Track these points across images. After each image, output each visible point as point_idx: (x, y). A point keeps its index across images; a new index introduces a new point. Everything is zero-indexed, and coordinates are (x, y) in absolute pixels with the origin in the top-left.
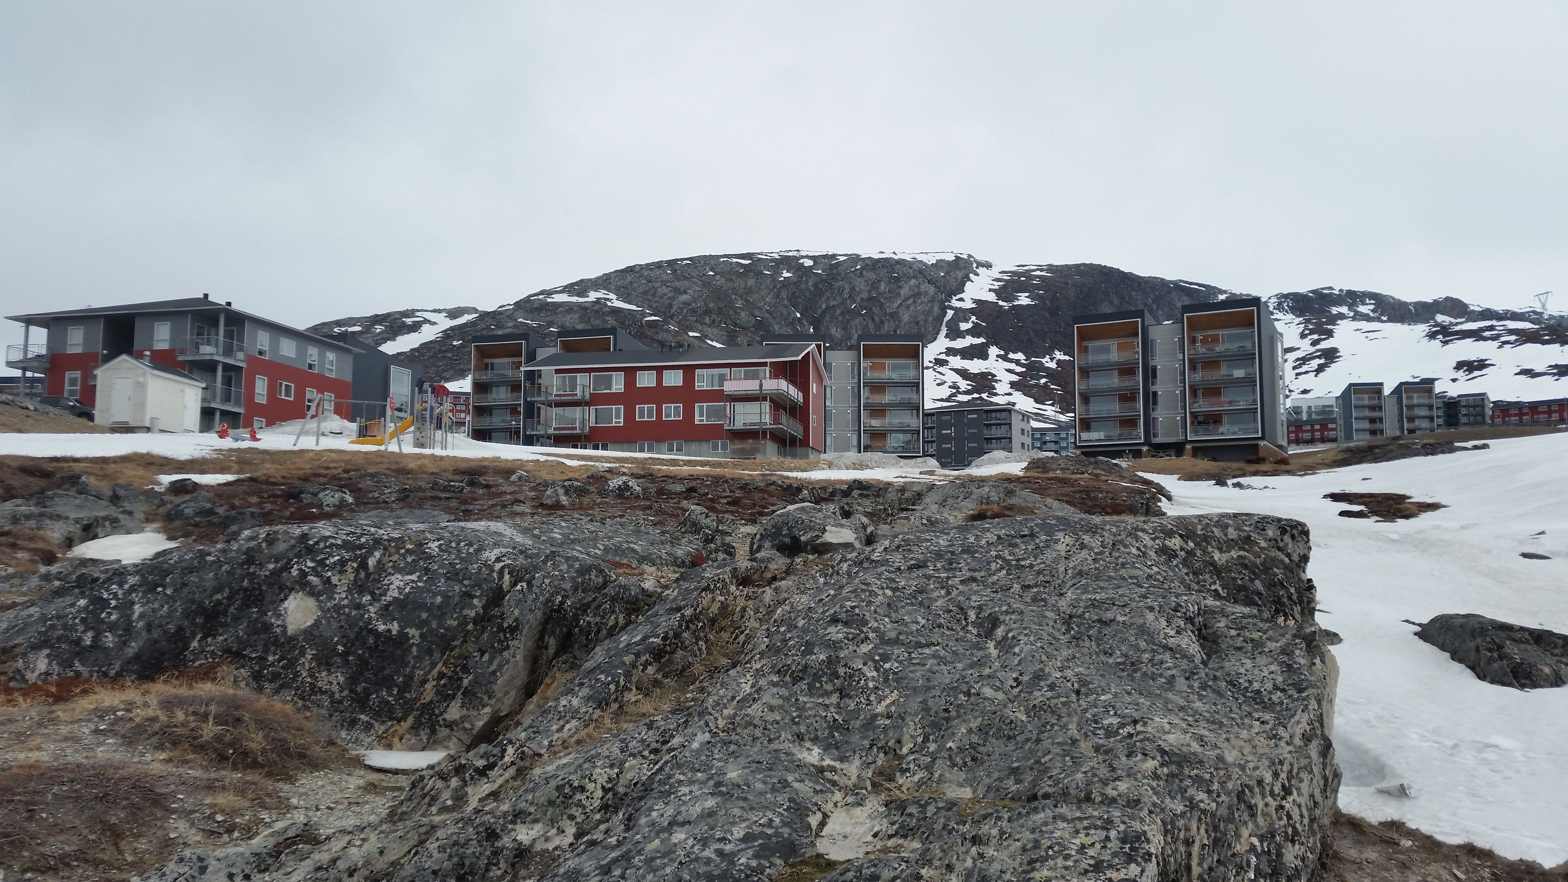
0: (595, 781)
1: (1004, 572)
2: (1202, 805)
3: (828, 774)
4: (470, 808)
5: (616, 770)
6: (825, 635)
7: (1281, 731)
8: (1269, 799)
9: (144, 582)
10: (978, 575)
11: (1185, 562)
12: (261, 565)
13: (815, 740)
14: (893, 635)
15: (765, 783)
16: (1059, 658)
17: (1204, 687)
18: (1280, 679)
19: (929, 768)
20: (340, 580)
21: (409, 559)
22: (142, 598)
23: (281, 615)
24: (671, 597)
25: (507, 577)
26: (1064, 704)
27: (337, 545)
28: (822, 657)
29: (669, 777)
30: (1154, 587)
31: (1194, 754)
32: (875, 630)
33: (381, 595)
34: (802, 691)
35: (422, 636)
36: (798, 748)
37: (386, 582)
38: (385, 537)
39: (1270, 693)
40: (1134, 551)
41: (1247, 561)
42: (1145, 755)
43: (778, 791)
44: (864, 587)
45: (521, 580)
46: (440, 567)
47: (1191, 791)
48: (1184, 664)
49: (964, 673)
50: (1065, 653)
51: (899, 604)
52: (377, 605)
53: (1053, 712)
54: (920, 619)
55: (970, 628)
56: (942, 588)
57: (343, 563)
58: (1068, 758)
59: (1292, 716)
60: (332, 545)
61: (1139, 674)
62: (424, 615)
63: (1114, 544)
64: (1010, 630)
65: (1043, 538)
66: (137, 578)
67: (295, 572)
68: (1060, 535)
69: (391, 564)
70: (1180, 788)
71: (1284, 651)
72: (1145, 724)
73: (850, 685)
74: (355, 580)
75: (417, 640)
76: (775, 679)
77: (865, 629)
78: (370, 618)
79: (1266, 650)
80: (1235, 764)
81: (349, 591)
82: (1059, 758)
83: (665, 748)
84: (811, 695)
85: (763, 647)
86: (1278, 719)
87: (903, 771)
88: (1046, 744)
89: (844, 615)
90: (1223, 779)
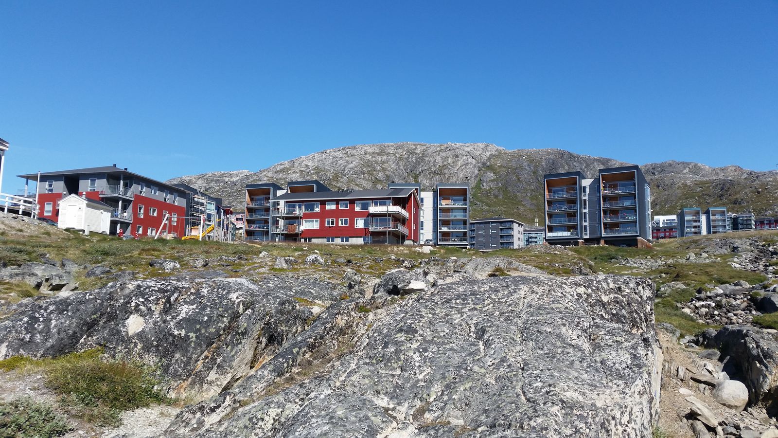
0: (269, 416)
1: (492, 305)
2: (581, 430)
3: (390, 412)
4: (205, 429)
5: (281, 410)
6: (395, 338)
7: (627, 390)
8: (619, 427)
9: (57, 309)
10: (478, 307)
11: (586, 300)
12: (117, 301)
13: (386, 394)
14: (430, 338)
15: (356, 417)
16: (515, 351)
17: (589, 366)
18: (629, 362)
19: (442, 409)
20: (156, 308)
21: (192, 298)
22: (56, 317)
23: (126, 326)
24: (324, 317)
25: (241, 306)
26: (515, 375)
27: (155, 291)
28: (393, 350)
29: (308, 413)
30: (569, 313)
31: (579, 402)
32: (421, 335)
33: (177, 316)
34: (381, 367)
35: (196, 337)
36: (376, 398)
37: (180, 309)
38: (181, 286)
39: (624, 369)
40: (559, 294)
41: (618, 300)
42: (553, 403)
43: (363, 421)
44: (417, 313)
45: (249, 308)
46: (207, 301)
47: (577, 423)
48: (579, 354)
49: (465, 358)
50: (519, 348)
51: (435, 322)
52: (174, 321)
53: (509, 380)
54: (446, 329)
55: (472, 334)
56: (459, 313)
57: (158, 299)
58: (513, 405)
59: (634, 382)
60: (153, 290)
61: (555, 359)
62: (198, 326)
63: (549, 291)
64: (491, 336)
65: (513, 287)
66: (54, 307)
67: (133, 304)
68: (522, 286)
69: (183, 300)
70: (571, 421)
71: (632, 348)
72: (555, 386)
73: (406, 364)
74: (164, 308)
75: (194, 339)
76: (368, 361)
77: (416, 335)
78: (171, 328)
79: (624, 347)
80: (601, 408)
81: (160, 314)
82: (509, 405)
83: (307, 397)
84: (386, 370)
85: (365, 344)
86: (626, 383)
87: (430, 411)
88: (503, 396)
89: (406, 328)
90: (594, 416)
